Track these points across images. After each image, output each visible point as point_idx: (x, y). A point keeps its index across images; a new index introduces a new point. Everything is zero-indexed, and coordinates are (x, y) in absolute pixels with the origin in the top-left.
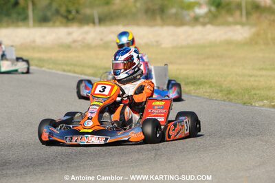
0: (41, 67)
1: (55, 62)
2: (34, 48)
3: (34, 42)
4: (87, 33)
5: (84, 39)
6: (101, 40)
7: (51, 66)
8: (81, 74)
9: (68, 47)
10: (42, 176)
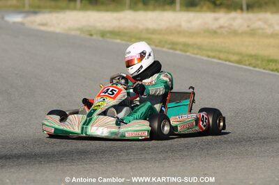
0: (186, 52)
1: (200, 48)
2: (179, 33)
3: (180, 26)
4: (234, 19)
5: (231, 25)
6: (248, 26)
7: (195, 52)
8: (226, 61)
9: (214, 33)
10: (181, 162)
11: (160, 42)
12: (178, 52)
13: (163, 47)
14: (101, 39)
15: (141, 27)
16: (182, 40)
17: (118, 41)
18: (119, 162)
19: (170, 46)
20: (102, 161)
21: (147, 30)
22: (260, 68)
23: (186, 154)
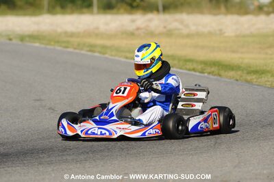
0: (104, 54)
1: (118, 49)
2: (97, 35)
3: (97, 28)
4: (150, 20)
5: (148, 26)
6: (165, 27)
7: (113, 53)
9: (131, 34)
10: (102, 163)
11: (79, 45)
12: (97, 54)
13: (82, 49)
14: (20, 43)
15: (59, 30)
16: (99, 42)
17: (37, 44)
18: (40, 164)
19: (88, 49)
20: (24, 164)
21: (66, 33)
22: (177, 68)
23: (107, 154)
